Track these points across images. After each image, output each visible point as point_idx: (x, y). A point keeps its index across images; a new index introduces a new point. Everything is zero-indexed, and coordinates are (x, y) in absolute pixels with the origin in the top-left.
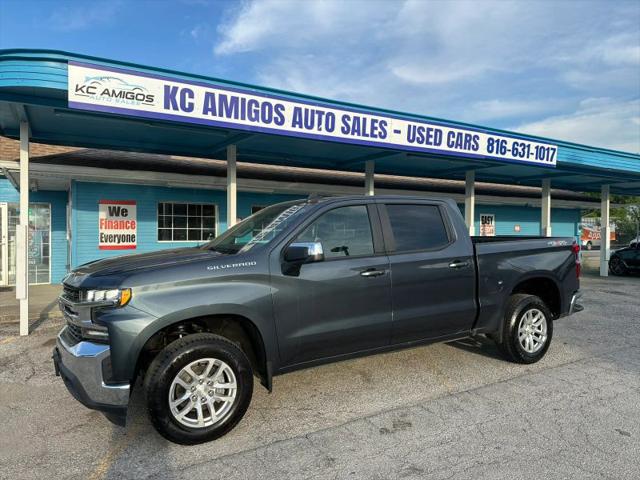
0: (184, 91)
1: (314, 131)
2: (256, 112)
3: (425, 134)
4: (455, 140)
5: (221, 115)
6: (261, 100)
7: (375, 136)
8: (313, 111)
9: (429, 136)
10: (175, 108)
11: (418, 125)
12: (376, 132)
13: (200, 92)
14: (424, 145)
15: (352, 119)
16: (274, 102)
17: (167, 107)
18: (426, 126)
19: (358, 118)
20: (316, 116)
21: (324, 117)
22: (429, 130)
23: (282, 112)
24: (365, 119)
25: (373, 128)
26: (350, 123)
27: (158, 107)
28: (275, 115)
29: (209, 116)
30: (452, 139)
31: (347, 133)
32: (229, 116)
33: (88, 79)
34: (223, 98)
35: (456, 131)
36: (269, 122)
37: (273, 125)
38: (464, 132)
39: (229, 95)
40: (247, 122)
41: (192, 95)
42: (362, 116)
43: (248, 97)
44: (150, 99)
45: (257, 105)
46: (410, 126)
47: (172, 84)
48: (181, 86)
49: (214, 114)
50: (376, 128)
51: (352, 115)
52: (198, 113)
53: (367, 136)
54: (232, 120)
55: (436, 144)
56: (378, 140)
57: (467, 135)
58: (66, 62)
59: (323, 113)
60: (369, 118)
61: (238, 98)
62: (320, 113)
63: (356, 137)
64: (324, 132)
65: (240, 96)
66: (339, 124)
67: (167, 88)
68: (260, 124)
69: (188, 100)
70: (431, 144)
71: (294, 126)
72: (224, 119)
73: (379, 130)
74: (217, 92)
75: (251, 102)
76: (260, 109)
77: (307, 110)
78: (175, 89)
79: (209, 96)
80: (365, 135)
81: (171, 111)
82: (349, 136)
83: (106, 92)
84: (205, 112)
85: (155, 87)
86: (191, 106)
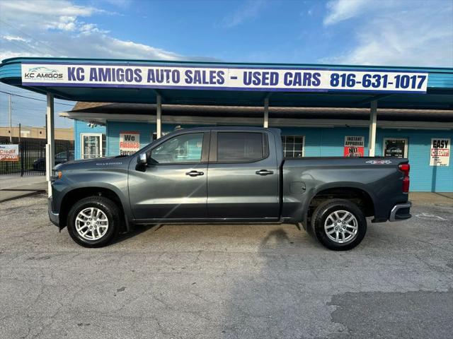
0: (78, 69)
1: (164, 83)
2: (122, 75)
3: (261, 77)
4: (293, 79)
5: (100, 80)
6: (125, 68)
7: (215, 83)
8: (162, 71)
9: (264, 78)
10: (74, 79)
11: (253, 71)
12: (214, 80)
13: (87, 68)
14: (261, 86)
15: (193, 73)
16: (133, 68)
17: (70, 79)
18: (261, 71)
19: (199, 72)
20: (165, 74)
21: (171, 74)
22: (264, 74)
23: (140, 74)
24: (204, 72)
25: (212, 77)
26: (192, 76)
27: (65, 80)
28: (135, 76)
29: (94, 82)
30: (289, 79)
31: (190, 82)
32: (105, 80)
33: (30, 70)
34: (101, 70)
35: (293, 72)
36: (131, 80)
37: (134, 83)
38: (302, 72)
39: (105, 68)
40: (117, 82)
41: (83, 71)
42: (201, 70)
43: (116, 68)
44: (61, 76)
45: (122, 71)
46: (245, 73)
47: (72, 66)
48: (77, 67)
49: (96, 80)
50: (215, 77)
51: (193, 70)
52: (87, 81)
53: (208, 83)
54: (107, 82)
55: (272, 84)
56: (217, 85)
57: (305, 74)
58: (20, 62)
59: (170, 71)
60: (208, 71)
61: (110, 69)
62: (168, 72)
63: (197, 84)
64: (172, 84)
65: (111, 67)
66: (183, 77)
67: (69, 69)
68: (126, 83)
69: (81, 74)
70: (267, 84)
71: (148, 81)
72: (103, 82)
73: (217, 78)
74: (97, 67)
75: (118, 70)
76: (124, 73)
77: (157, 71)
78: (74, 69)
79: (93, 70)
80: (205, 82)
81: (72, 82)
82: (192, 85)
83: (39, 75)
84: (91, 80)
85: (63, 69)
86: (83, 77)
